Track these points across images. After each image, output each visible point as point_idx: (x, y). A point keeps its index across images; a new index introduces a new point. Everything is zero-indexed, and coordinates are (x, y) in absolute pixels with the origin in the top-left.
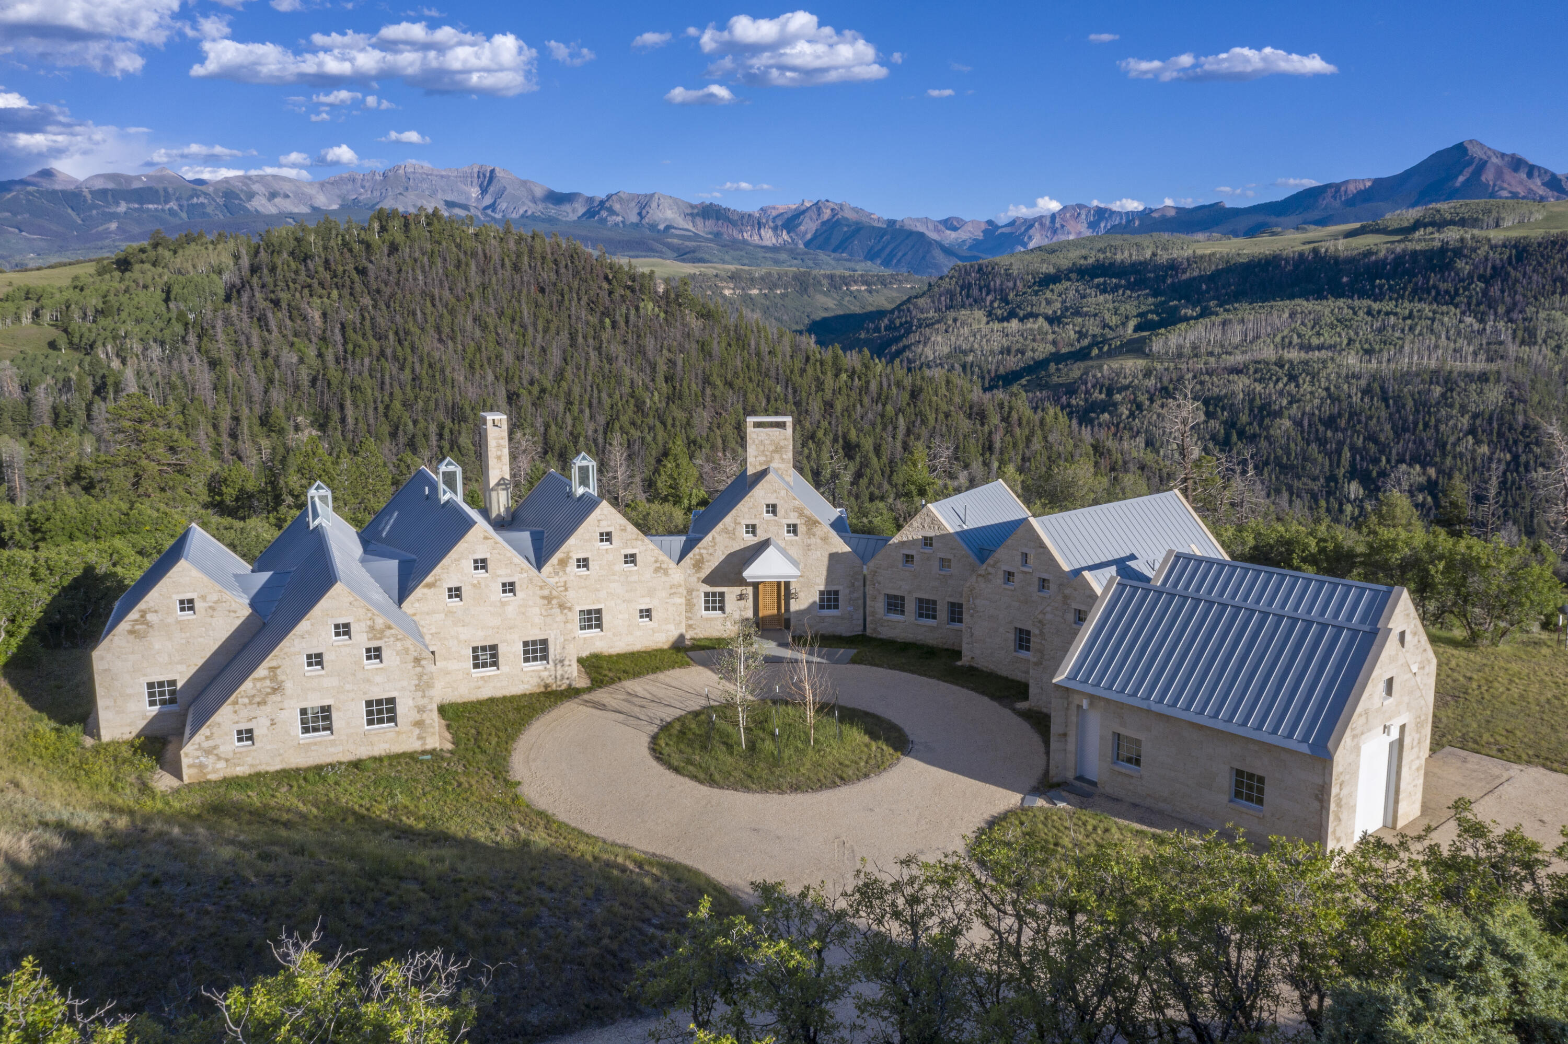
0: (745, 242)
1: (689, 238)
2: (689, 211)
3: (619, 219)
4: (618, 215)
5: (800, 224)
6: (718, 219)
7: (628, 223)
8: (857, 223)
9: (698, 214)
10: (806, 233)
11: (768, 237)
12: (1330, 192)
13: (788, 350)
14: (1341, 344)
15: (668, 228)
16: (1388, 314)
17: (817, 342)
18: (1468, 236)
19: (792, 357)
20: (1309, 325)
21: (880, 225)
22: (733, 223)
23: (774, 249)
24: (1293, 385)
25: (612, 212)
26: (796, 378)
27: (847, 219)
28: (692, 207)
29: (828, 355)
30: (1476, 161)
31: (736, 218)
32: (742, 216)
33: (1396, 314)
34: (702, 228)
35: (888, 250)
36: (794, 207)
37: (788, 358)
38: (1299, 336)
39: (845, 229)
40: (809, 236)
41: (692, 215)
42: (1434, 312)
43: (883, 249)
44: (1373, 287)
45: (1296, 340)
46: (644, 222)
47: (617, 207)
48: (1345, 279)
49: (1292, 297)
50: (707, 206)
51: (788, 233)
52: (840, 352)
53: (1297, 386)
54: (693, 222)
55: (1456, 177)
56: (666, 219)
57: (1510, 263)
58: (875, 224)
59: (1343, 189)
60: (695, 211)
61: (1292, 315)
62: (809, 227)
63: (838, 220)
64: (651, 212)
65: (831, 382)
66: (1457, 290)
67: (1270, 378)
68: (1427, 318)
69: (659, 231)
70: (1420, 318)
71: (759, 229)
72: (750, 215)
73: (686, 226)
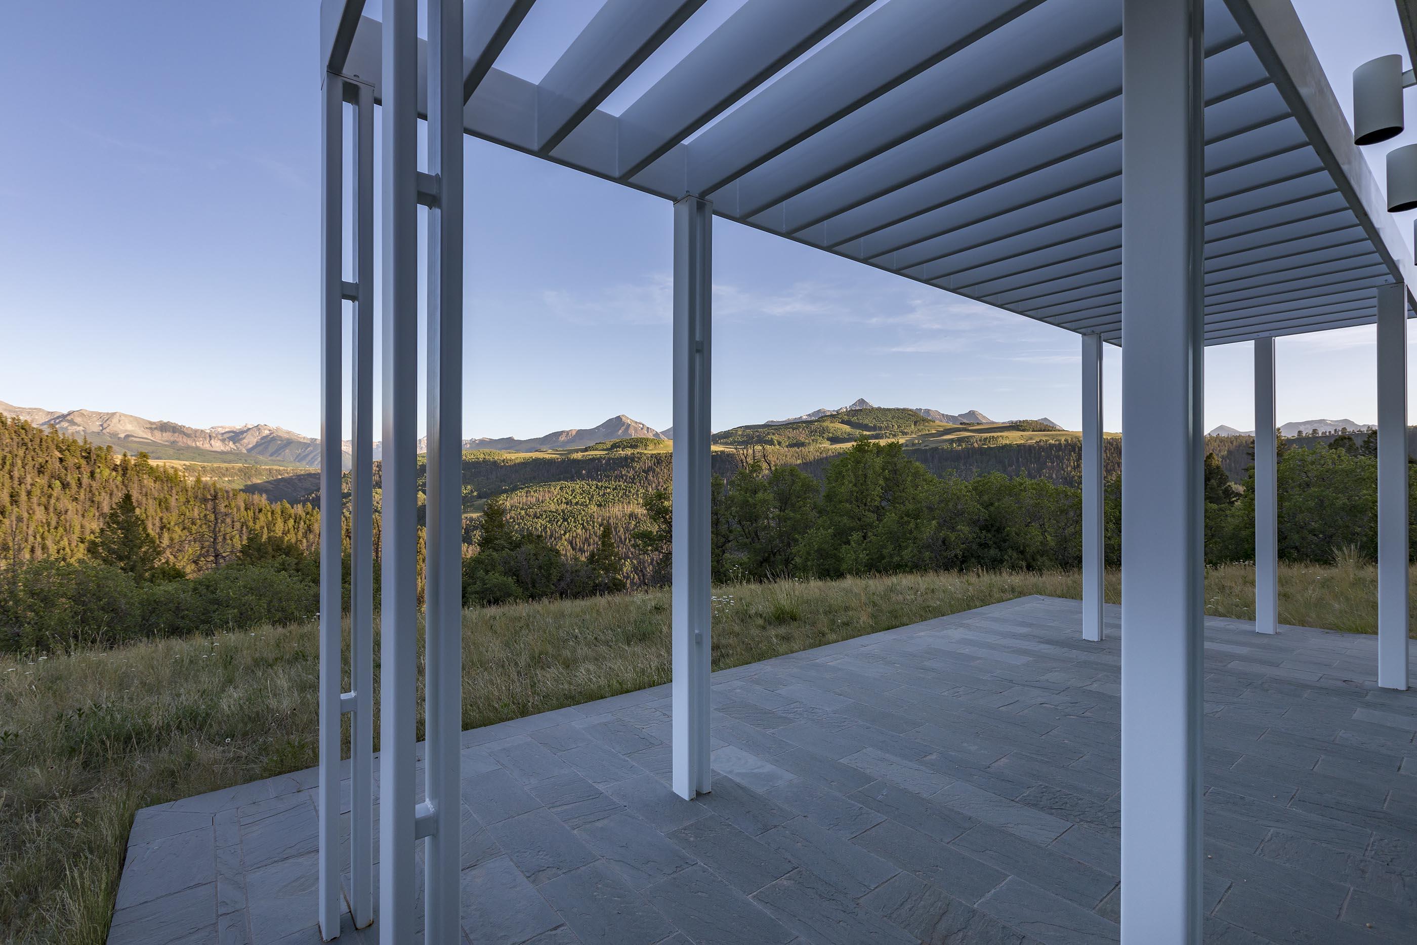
0: (197, 448)
1: (147, 444)
2: (149, 426)
3: (81, 428)
4: (79, 426)
5: (244, 438)
6: (174, 432)
7: (88, 431)
8: (288, 439)
9: (156, 428)
10: (249, 443)
11: (218, 446)
12: (564, 435)
13: (242, 506)
14: (585, 502)
15: (127, 436)
16: (606, 488)
17: (268, 499)
18: (635, 452)
19: (246, 509)
20: (570, 493)
21: (305, 441)
22: (188, 436)
23: (222, 453)
24: (566, 523)
25: (72, 423)
26: (251, 524)
27: (280, 437)
28: (151, 423)
29: (277, 507)
30: (626, 424)
31: (189, 432)
32: (196, 431)
33: (609, 488)
34: (158, 437)
35: (311, 456)
36: (240, 427)
37: (242, 509)
38: (565, 498)
39: (279, 442)
40: (250, 446)
41: (151, 428)
42: (626, 487)
43: (307, 455)
44: (597, 475)
45: (564, 500)
46: (104, 431)
47: (78, 420)
48: (584, 472)
49: (559, 480)
50: (165, 423)
51: (234, 443)
52: (288, 506)
53: (568, 524)
54: (152, 433)
55: (619, 431)
56: (126, 431)
57: (655, 465)
58: (302, 440)
59: (570, 434)
60: (154, 426)
61: (561, 488)
62: (251, 440)
63: (273, 437)
64: (112, 425)
65: (282, 525)
66: (634, 476)
67: (554, 520)
68: (623, 489)
69: (119, 438)
70: (620, 490)
71: (211, 440)
72: (202, 431)
73: (145, 436)
